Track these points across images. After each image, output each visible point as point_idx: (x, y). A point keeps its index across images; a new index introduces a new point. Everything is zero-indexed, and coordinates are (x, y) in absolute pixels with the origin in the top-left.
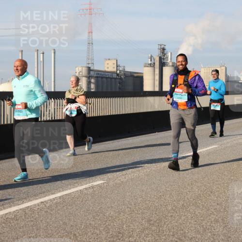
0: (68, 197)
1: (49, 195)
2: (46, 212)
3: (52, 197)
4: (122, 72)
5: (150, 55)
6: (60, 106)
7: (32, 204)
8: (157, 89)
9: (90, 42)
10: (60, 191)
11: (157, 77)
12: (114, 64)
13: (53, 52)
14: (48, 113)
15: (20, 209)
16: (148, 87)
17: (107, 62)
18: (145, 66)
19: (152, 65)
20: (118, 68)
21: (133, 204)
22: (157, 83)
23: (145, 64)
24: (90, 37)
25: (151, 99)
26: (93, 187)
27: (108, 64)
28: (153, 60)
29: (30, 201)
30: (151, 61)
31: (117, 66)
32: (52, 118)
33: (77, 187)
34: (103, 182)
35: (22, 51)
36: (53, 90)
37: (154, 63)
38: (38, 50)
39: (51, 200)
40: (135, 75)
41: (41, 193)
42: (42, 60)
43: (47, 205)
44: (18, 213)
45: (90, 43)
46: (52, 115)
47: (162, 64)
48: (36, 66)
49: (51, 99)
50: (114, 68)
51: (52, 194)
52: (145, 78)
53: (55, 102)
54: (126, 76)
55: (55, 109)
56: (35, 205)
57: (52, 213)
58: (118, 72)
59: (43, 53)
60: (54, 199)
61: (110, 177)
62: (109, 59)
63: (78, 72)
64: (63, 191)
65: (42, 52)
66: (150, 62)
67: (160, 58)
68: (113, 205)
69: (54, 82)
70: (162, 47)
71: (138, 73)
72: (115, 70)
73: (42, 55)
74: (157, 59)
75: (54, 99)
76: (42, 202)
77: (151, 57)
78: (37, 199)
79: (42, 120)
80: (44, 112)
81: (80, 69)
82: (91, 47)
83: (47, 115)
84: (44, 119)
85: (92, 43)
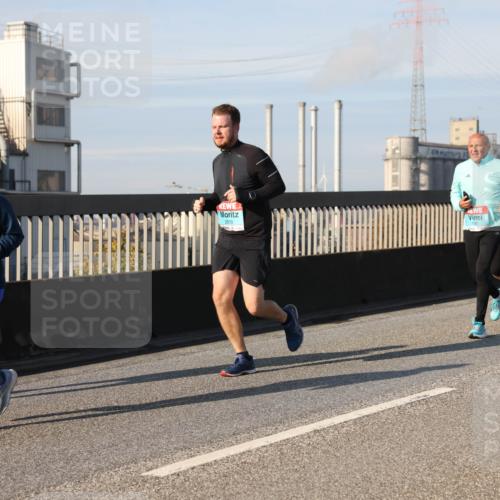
0: (372, 421)
1: (331, 416)
2: (324, 452)
3: (338, 420)
6: (352, 223)
7: (295, 435)
9: (419, 83)
10: (354, 409)
12: (471, 129)
13: (336, 106)
14: (326, 238)
15: (271, 445)
17: (456, 125)
24: (419, 72)
26: (426, 401)
27: (457, 130)
29: (290, 427)
32: (335, 249)
33: (391, 399)
34: (451, 389)
35: (272, 107)
36: (336, 190)
38: (304, 104)
39: (335, 427)
41: (315, 412)
42: (313, 124)
43: (329, 437)
44: (267, 451)
45: (418, 86)
46: (335, 242)
48: (301, 138)
49: (333, 208)
51: (338, 414)
53: (341, 215)
55: (341, 229)
56: (302, 436)
57: (338, 454)
59: (316, 110)
60: (342, 425)
61: (464, 379)
62: (460, 120)
63: (390, 147)
64: (361, 407)
65: (313, 108)
69: (340, 171)
73: (313, 113)
75: (339, 208)
76: (316, 431)
78: (306, 423)
79: (315, 253)
80: (318, 235)
81: (396, 141)
82: (419, 93)
83: (324, 244)
84: (319, 250)
85: (423, 86)
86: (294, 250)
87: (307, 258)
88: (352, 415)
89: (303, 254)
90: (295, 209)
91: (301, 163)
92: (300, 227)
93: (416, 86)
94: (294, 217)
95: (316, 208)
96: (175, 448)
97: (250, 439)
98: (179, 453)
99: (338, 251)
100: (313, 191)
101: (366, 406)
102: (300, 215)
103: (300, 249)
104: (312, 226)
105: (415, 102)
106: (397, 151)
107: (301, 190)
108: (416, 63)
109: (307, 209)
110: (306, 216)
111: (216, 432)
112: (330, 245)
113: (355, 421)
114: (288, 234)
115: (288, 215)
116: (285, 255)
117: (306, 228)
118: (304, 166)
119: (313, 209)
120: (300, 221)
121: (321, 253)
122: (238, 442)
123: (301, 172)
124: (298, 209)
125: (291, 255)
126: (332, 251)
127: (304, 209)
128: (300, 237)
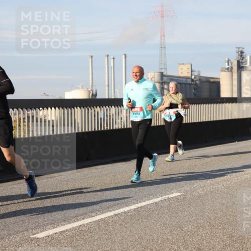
0: (143, 210)
1: (123, 207)
2: (120, 225)
3: (126, 209)
4: (198, 78)
5: (227, 59)
7: (106, 217)
8: (235, 95)
9: (163, 46)
10: (134, 204)
11: (235, 83)
12: (188, 69)
13: (123, 56)
14: (120, 121)
15: (94, 222)
16: (225, 93)
17: (181, 66)
18: (222, 71)
19: (230, 70)
20: (193, 73)
21: (213, 218)
22: (235, 89)
23: (222, 68)
24: (163, 41)
25: (229, 106)
26: (169, 199)
27: (182, 69)
28: (230, 64)
29: (103, 213)
30: (228, 65)
31: (192, 71)
32: (124, 126)
33: (152, 199)
34: (180, 194)
35: (92, 57)
37: (232, 68)
38: (108, 56)
39: (125, 212)
40: (212, 80)
41: (115, 205)
42: (112, 65)
43: (122, 218)
44: (92, 225)
45: (163, 47)
46: (124, 123)
47: (241, 68)
48: (106, 72)
50: (188, 73)
51: (126, 206)
52: (221, 83)
54: (201, 82)
55: (127, 117)
56: (109, 217)
57: (126, 226)
58: (193, 77)
59: (114, 59)
60: (128, 211)
61: (187, 189)
62: (183, 64)
63: (150, 77)
64: (138, 203)
65: (112, 57)
66: (227, 67)
67: (238, 62)
68: (191, 220)
70: (240, 50)
71: (214, 78)
72: (189, 75)
73: (112, 60)
74: (235, 63)
76: (116, 215)
77: (229, 60)
78: (111, 211)
79: (114, 128)
80: (116, 119)
81: (153, 74)
82: (163, 51)
83: (118, 124)
84: (116, 127)
85: (165, 47)
86: (104, 127)
87: (110, 130)
88: (133, 207)
89: (109, 128)
90: (104, 107)
91: (107, 84)
92: (107, 115)
93: (161, 47)
94: (104, 111)
95: (114, 106)
96: (47, 224)
97: (84, 219)
98: (49, 226)
99: (125, 127)
100: (113, 98)
101: (140, 202)
102: (107, 110)
103: (107, 126)
104: (113, 115)
105: (161, 55)
106: (153, 79)
107: (107, 98)
108: (161, 36)
109: (110, 107)
110: (110, 110)
112: (121, 124)
113: (135, 210)
114: (101, 119)
115: (101, 110)
116: (100, 129)
117: (110, 116)
118: (108, 86)
119: (113, 107)
120: (107, 113)
121: (117, 128)
122: (78, 220)
123: (107, 89)
124: (106, 107)
125: (103, 129)
126: (123, 127)
127: (108, 107)
128: (107, 120)
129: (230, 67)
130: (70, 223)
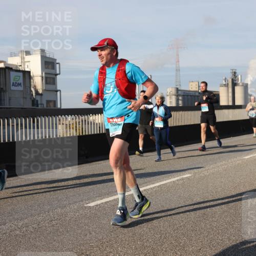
0: (164, 186)
1: (150, 185)
3: (152, 186)
5: (224, 78)
8: (231, 104)
10: (158, 182)
11: (230, 95)
12: (196, 85)
16: (223, 102)
17: (191, 83)
18: (221, 86)
19: (227, 85)
21: (214, 192)
22: (231, 99)
23: (221, 84)
24: (178, 65)
25: (226, 111)
26: (183, 179)
27: (192, 85)
28: (226, 81)
31: (199, 87)
33: (170, 179)
34: (190, 175)
39: (151, 188)
41: (145, 183)
45: (178, 70)
47: (234, 84)
51: (152, 184)
52: (220, 95)
58: (200, 91)
60: (154, 188)
61: (196, 172)
62: (192, 82)
63: (169, 91)
64: (160, 182)
66: (224, 83)
67: (233, 80)
68: (199, 193)
70: (234, 71)
72: (197, 89)
74: (230, 81)
76: (145, 190)
77: (225, 79)
81: (171, 89)
82: (178, 73)
88: (157, 184)
96: (96, 196)
98: (97, 198)
101: (162, 181)
105: (177, 75)
106: (171, 93)
108: (177, 62)
111: (110, 190)
113: (158, 187)
129: (226, 83)
130: (113, 196)
